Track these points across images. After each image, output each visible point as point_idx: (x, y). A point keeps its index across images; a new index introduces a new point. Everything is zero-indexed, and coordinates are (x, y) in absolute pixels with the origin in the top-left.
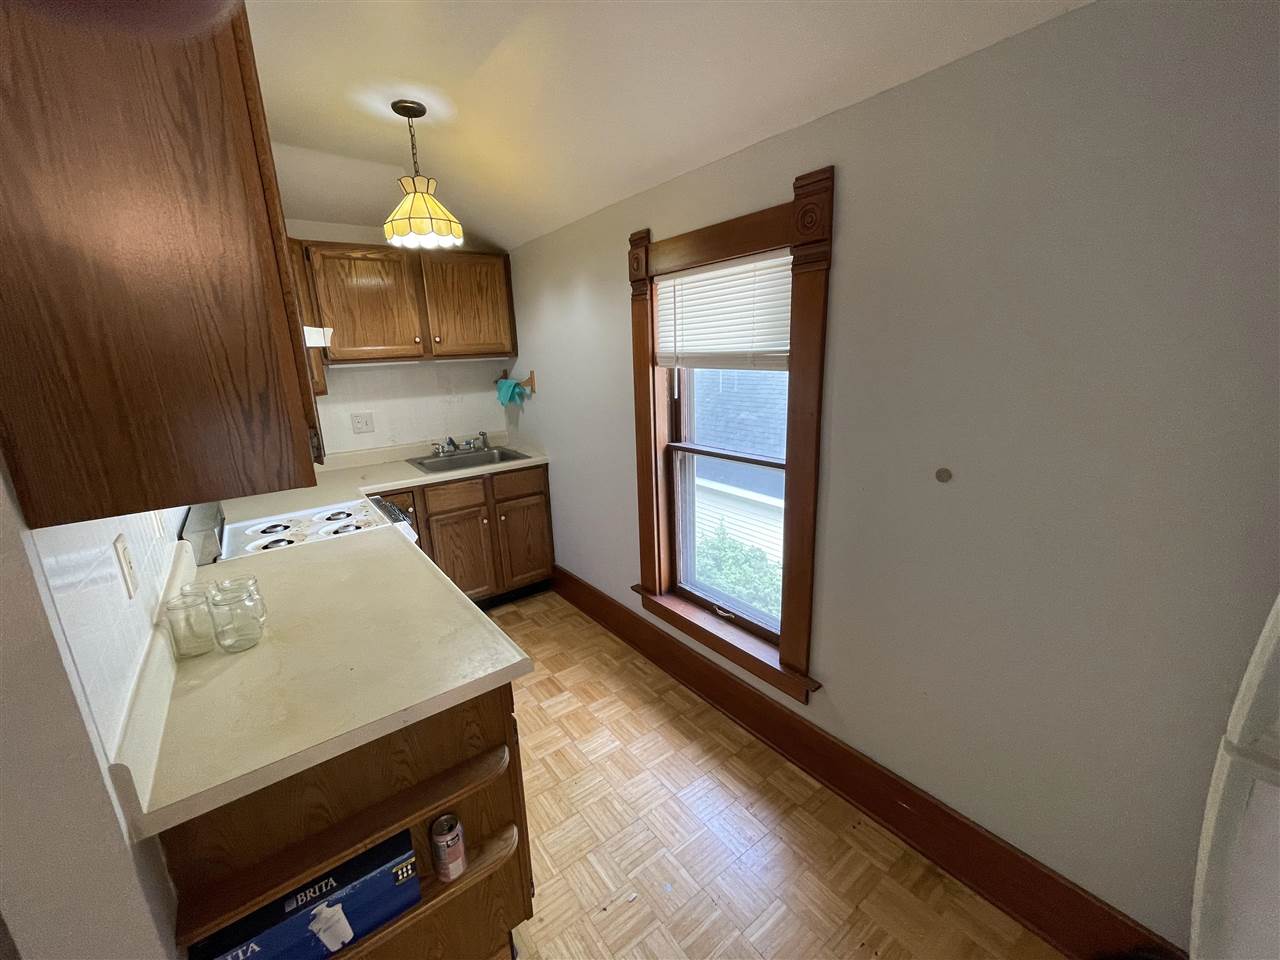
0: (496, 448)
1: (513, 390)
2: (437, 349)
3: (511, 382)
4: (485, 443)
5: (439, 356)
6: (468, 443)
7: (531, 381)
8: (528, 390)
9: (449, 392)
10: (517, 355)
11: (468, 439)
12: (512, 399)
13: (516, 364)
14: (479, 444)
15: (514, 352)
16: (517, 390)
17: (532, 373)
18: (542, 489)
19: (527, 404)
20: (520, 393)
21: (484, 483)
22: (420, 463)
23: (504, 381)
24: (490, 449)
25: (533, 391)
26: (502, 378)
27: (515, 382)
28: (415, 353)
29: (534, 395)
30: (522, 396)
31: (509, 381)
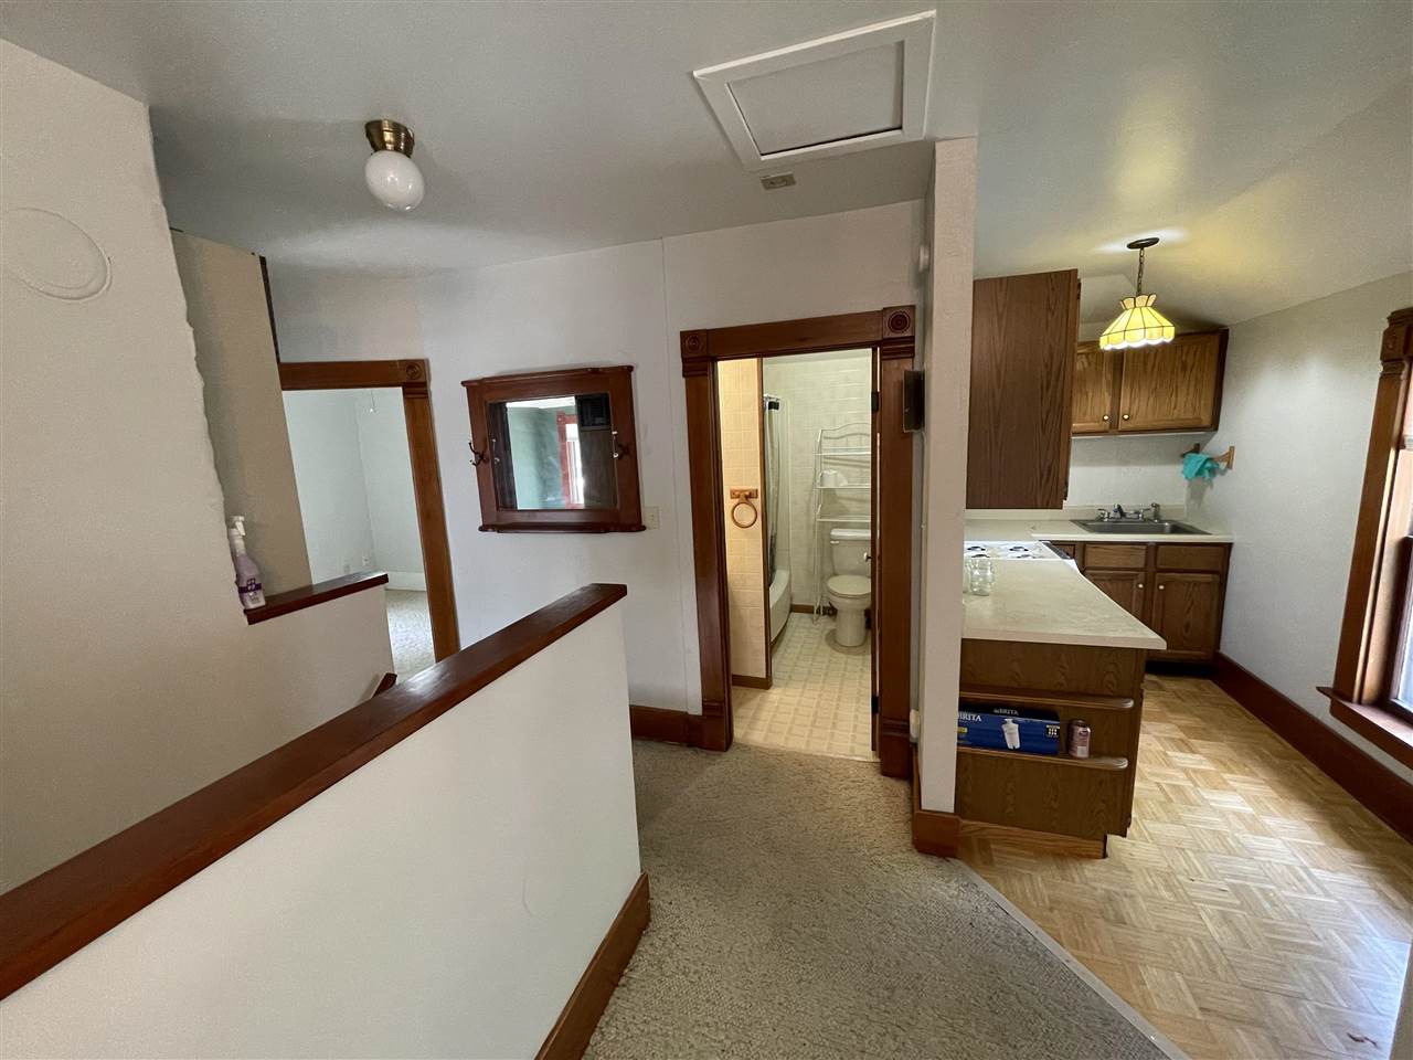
0: (1167, 521)
1: (1203, 466)
2: (1122, 425)
3: (1202, 457)
4: (1156, 515)
5: (1125, 432)
6: (1137, 513)
7: (1229, 458)
8: (1223, 465)
9: (1126, 463)
10: (1216, 429)
11: (1137, 509)
12: (1199, 473)
13: (1214, 439)
14: (1149, 515)
15: (1214, 425)
16: (1208, 465)
17: (1232, 449)
18: (1219, 568)
19: (1218, 480)
20: (1214, 467)
21: (1147, 551)
22: (1084, 524)
23: (1193, 455)
24: (1161, 521)
25: (1229, 466)
26: (1192, 452)
27: (1208, 456)
28: (1101, 429)
29: (1229, 471)
30: (1213, 472)
31: (1200, 455)
